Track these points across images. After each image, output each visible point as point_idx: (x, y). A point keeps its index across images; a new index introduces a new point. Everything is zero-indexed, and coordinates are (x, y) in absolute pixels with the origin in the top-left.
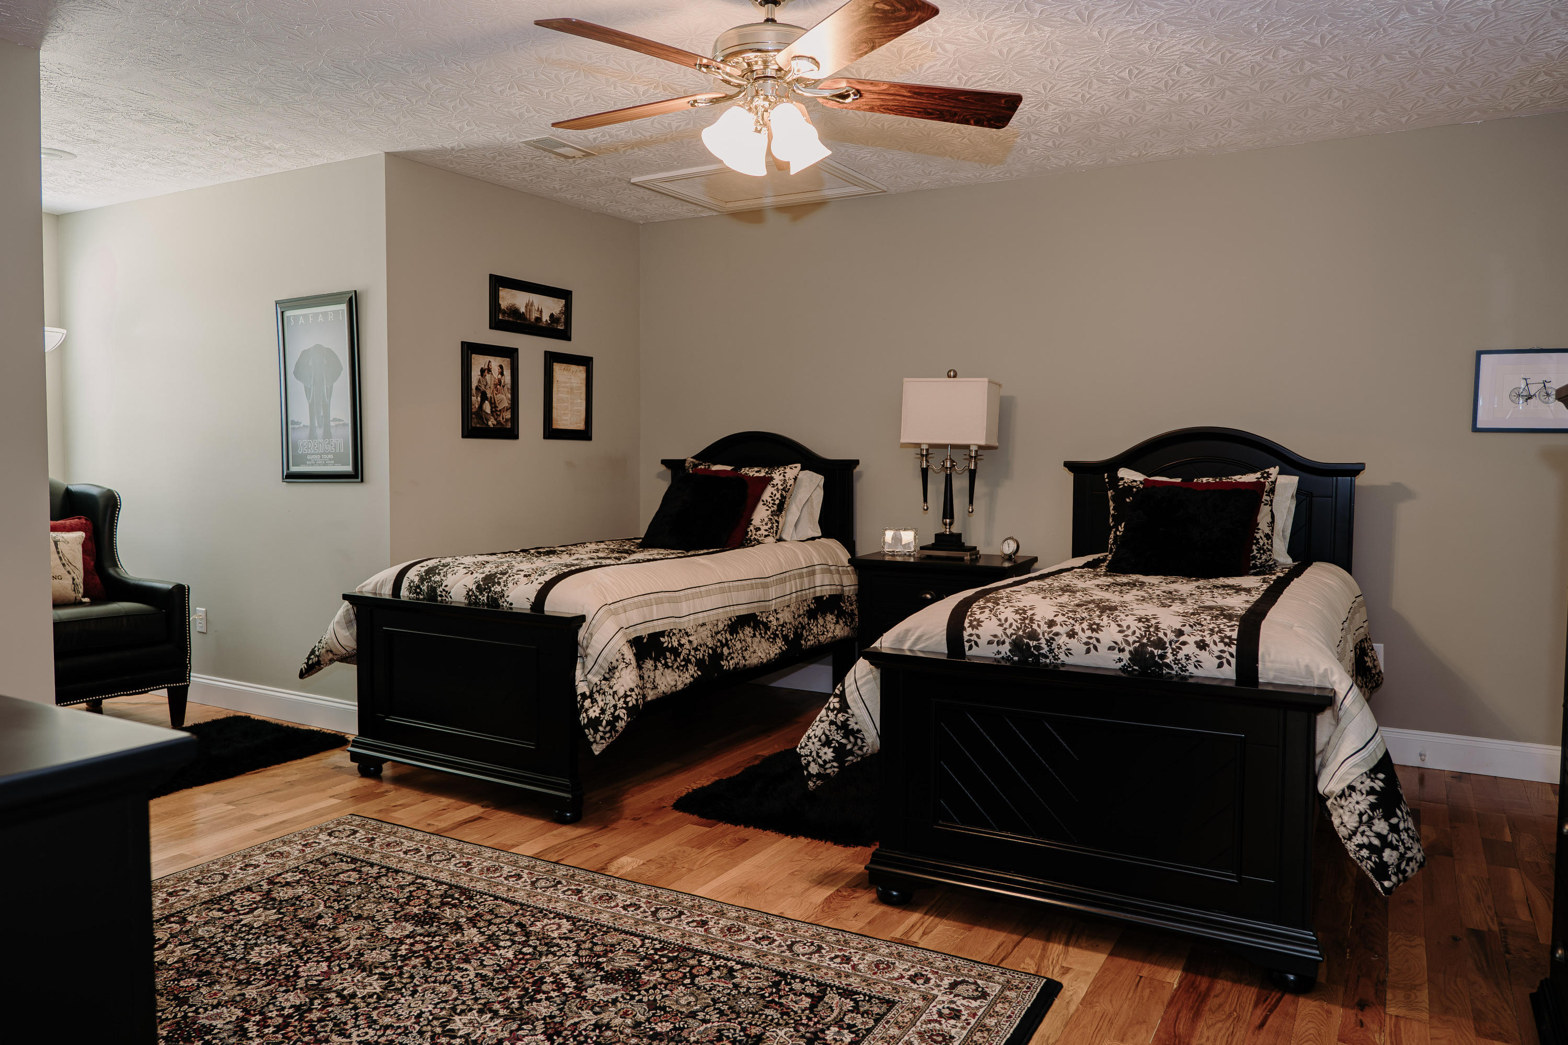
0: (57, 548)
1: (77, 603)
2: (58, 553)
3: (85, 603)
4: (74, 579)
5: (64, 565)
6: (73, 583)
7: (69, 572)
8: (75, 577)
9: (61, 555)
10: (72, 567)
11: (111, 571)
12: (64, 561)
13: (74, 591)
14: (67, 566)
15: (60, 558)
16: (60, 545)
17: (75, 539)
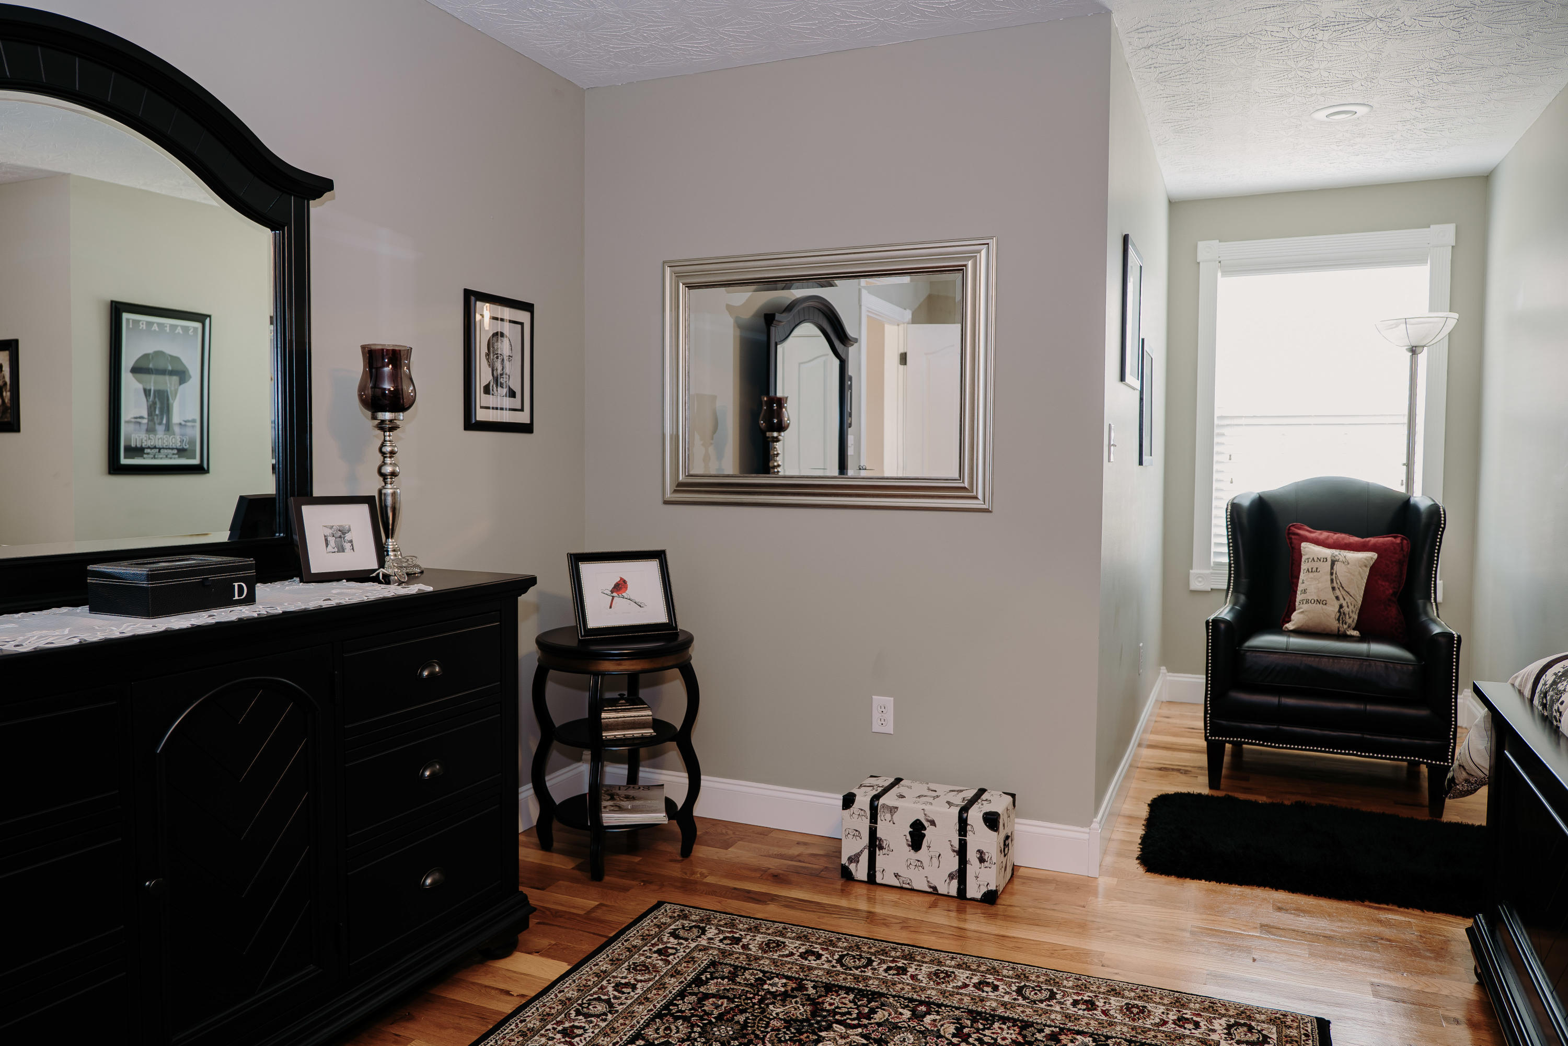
0: (1332, 568)
1: (1341, 636)
2: (1332, 574)
3: (1352, 636)
4: (1341, 606)
5: (1333, 589)
6: (1339, 611)
7: (1337, 598)
8: (1344, 604)
9: (1334, 577)
10: (1344, 593)
11: (1421, 602)
12: (1335, 584)
13: (1338, 620)
14: (1337, 591)
15: (1332, 581)
16: (1338, 566)
17: (1359, 560)
